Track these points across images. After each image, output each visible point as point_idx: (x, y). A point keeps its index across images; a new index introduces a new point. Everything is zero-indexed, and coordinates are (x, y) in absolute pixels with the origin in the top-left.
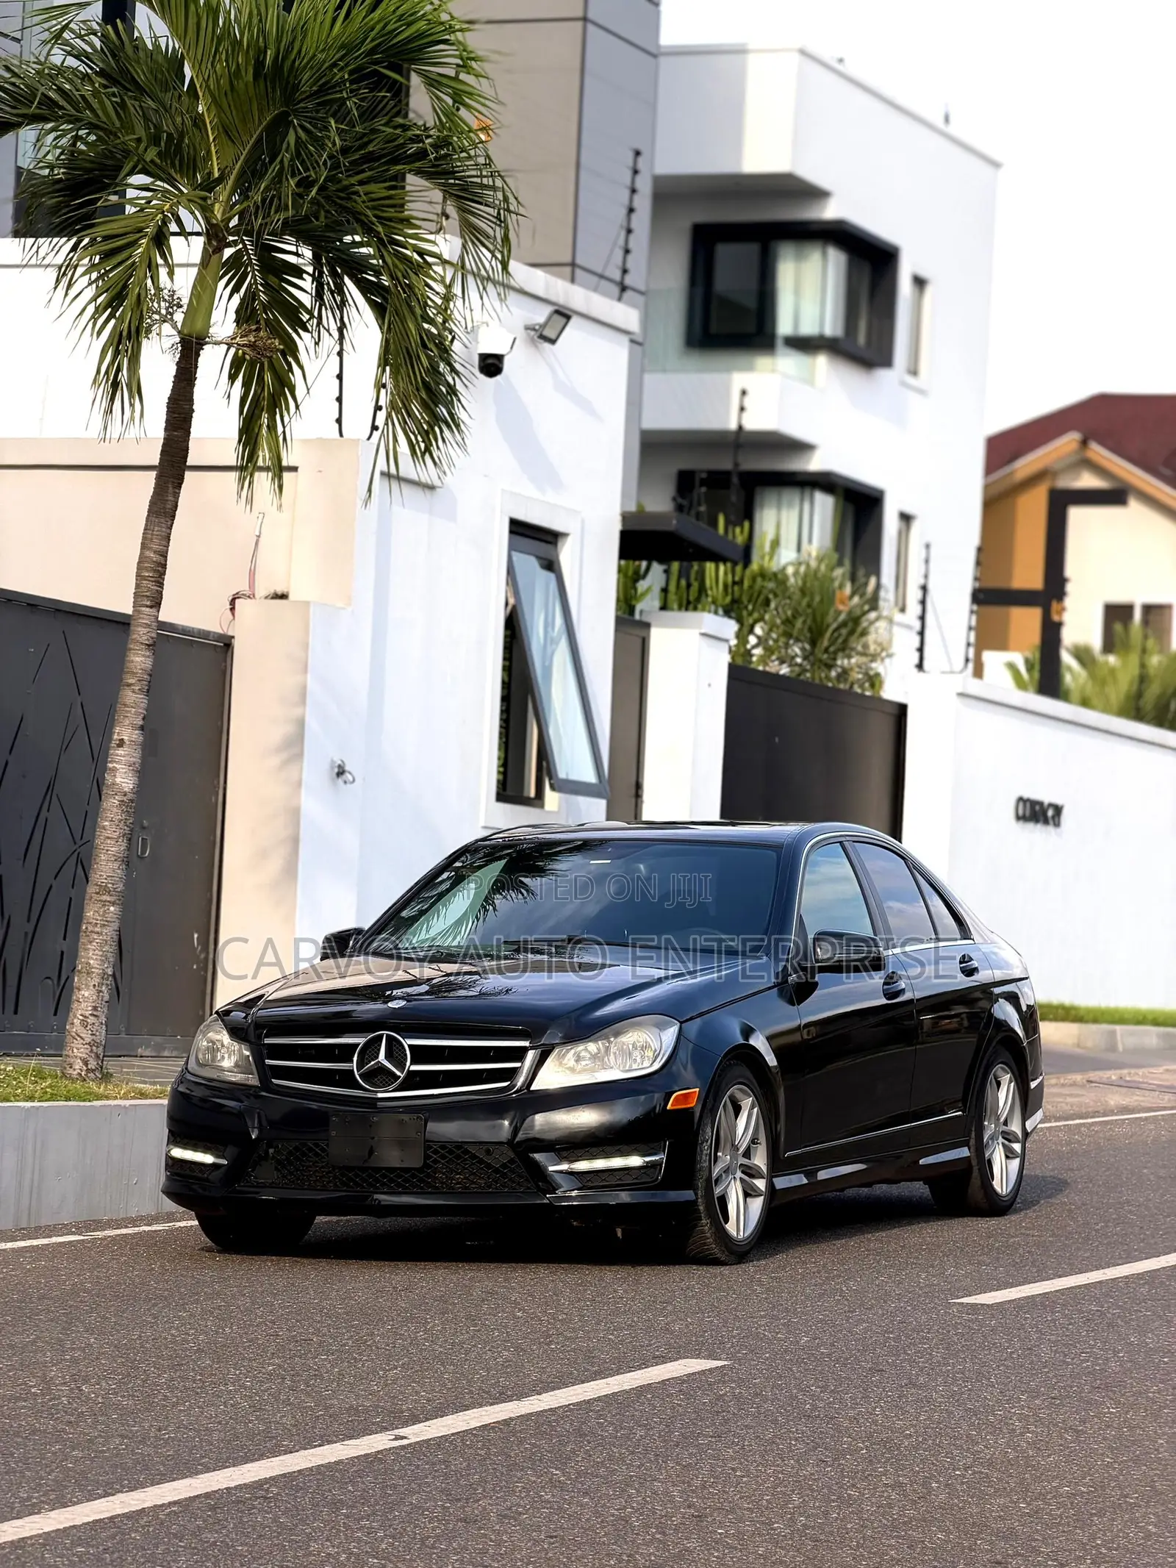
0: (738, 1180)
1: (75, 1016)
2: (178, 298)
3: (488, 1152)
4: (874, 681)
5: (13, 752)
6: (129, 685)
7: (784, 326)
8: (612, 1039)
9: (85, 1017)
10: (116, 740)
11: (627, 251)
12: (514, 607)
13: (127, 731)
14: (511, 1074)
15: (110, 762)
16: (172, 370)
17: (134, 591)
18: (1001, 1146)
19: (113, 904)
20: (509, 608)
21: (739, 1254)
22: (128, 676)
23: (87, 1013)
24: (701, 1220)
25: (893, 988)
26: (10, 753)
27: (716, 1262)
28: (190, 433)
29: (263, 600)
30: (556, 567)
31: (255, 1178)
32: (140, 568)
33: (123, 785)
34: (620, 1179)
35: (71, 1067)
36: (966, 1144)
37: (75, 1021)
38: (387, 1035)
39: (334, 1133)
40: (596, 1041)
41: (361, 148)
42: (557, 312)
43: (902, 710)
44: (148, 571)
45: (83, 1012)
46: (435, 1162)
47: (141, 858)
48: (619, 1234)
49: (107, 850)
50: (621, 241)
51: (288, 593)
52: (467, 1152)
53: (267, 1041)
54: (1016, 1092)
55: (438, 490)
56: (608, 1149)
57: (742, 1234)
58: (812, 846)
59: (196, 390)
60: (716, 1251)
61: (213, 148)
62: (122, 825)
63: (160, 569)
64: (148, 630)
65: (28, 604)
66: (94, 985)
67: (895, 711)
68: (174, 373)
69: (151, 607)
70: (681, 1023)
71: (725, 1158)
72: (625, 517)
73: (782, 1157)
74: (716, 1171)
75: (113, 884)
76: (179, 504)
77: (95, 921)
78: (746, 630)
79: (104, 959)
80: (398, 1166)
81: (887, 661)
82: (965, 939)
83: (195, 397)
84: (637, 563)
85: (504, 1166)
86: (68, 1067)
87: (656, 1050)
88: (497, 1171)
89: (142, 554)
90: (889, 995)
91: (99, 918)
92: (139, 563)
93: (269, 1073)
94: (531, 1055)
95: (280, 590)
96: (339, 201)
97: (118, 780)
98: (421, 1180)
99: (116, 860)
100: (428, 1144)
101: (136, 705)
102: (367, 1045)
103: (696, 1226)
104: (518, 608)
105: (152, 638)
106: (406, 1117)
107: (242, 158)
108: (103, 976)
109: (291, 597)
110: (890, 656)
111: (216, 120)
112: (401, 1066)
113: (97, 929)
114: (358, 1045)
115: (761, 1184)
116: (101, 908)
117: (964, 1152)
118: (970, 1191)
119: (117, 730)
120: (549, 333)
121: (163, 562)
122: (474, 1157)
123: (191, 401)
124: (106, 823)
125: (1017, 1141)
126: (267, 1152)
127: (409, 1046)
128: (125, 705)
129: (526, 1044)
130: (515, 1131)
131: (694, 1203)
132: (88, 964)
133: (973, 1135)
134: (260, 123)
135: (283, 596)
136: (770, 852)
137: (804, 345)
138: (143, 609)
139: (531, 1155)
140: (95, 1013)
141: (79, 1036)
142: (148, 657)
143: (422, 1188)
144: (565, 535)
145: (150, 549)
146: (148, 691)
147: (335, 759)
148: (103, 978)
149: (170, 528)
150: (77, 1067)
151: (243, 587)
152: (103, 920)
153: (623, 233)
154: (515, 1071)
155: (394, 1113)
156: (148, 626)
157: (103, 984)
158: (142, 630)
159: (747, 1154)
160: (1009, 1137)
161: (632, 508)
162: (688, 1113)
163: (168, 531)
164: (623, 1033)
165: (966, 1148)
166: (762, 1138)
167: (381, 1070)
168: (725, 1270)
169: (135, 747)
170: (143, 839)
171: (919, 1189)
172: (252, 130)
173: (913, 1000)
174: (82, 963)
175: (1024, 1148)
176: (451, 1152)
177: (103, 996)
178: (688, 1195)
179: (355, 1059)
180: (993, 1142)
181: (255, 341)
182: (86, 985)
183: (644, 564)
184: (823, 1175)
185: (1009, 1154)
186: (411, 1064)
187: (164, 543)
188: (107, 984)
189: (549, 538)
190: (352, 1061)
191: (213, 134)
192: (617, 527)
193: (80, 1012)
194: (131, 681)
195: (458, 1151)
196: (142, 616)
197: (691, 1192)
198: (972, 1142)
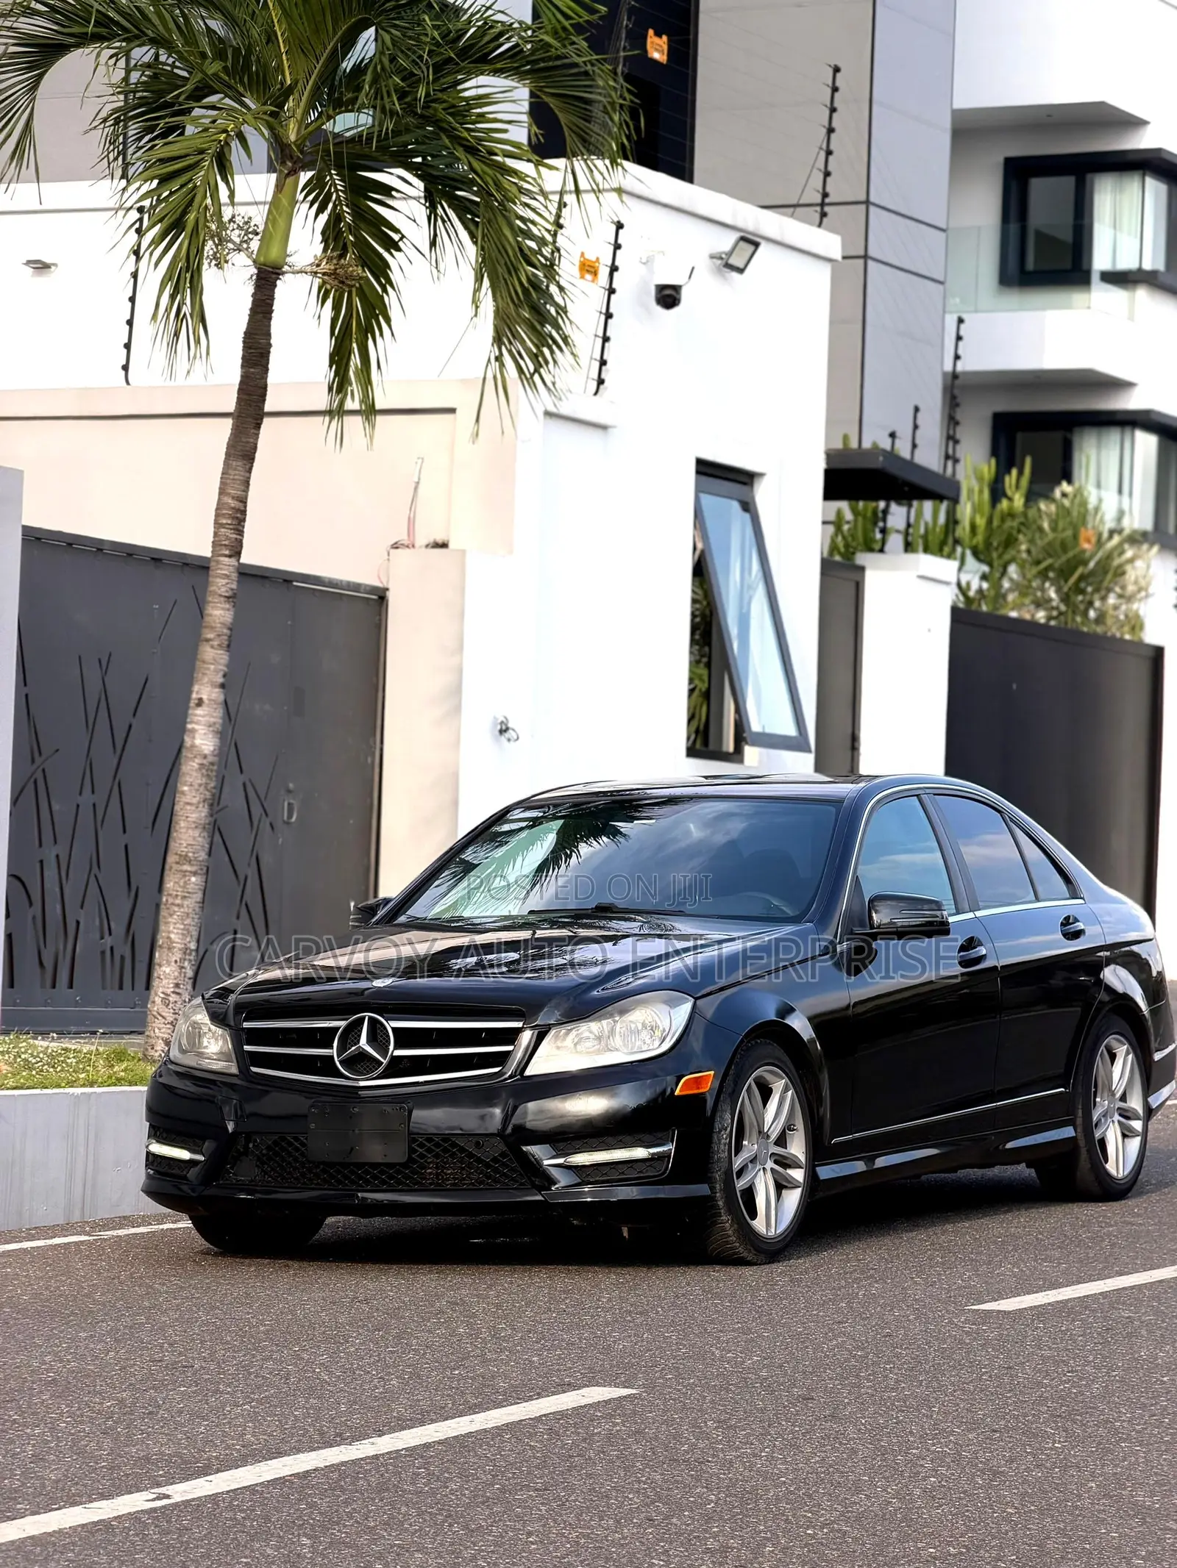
0: (769, 1171)
1: (156, 994)
2: (255, 225)
3: (478, 1145)
4: (1136, 624)
5: (138, 714)
6: (208, 640)
7: (1101, 260)
8: (617, 1018)
9: (167, 995)
10: (195, 699)
11: (827, 174)
12: (703, 552)
13: (207, 690)
14: (502, 1059)
15: (190, 723)
17: (212, 539)
18: (1116, 1124)
19: (195, 874)
20: (698, 553)
21: (771, 1252)
22: (206, 630)
23: (169, 991)
24: (721, 1216)
25: (973, 953)
26: (134, 715)
27: (741, 1262)
28: (267, 370)
29: (424, 549)
30: (751, 507)
31: (235, 1174)
32: (218, 515)
33: (203, 747)
34: (623, 1173)
35: (153, 1048)
36: (1071, 1123)
37: (157, 999)
38: (370, 1018)
39: (313, 1126)
40: (599, 1019)
42: (743, 239)
43: (1158, 653)
44: (225, 518)
45: (165, 990)
46: (422, 1156)
47: (288, 823)
48: (626, 1234)
49: (187, 817)
50: (821, 164)
51: (448, 541)
52: (454, 1145)
53: (246, 1025)
54: (1135, 1063)
55: (610, 430)
56: (610, 1140)
57: (773, 1230)
58: (879, 801)
59: (273, 323)
60: (742, 1250)
61: (285, 62)
62: (202, 789)
63: (239, 515)
64: (226, 581)
65: (153, 559)
66: (176, 962)
67: (1151, 653)
68: (250, 305)
69: (230, 556)
70: (696, 999)
71: (750, 1147)
72: (830, 455)
73: (825, 1144)
74: (738, 1163)
75: (194, 853)
76: (259, 446)
77: (175, 893)
78: (998, 570)
79: (187, 931)
80: (380, 1161)
81: (1147, 601)
82: (1073, 898)
83: (273, 331)
85: (495, 1160)
86: (150, 1048)
87: (664, 1030)
88: (487, 1165)
89: (219, 499)
90: (964, 963)
91: (180, 889)
92: (217, 509)
93: (248, 1061)
94: (526, 1037)
95: (440, 539)
97: (198, 742)
98: (407, 1177)
99: (196, 827)
100: (413, 1137)
101: (215, 662)
102: (348, 1030)
103: (715, 1223)
104: (707, 553)
105: (232, 589)
106: (388, 1108)
107: (316, 71)
108: (186, 951)
109: (451, 546)
110: (1149, 595)
111: (288, 32)
112: (383, 1049)
113: (178, 901)
114: (337, 1029)
115: (798, 1175)
116: (181, 878)
117: (1068, 1132)
118: (1078, 1173)
119: (196, 688)
120: (737, 261)
121: (243, 509)
122: (462, 1150)
123: (269, 334)
124: (185, 788)
125: (1138, 1118)
126: (246, 1147)
127: (394, 1029)
128: (204, 662)
129: (519, 1025)
130: (507, 1118)
131: (710, 1199)
132: (169, 938)
133: (1079, 1112)
134: (335, 33)
135: (444, 545)
136: (829, 808)
137: (1118, 278)
138: (222, 559)
139: (524, 1148)
140: (177, 990)
141: (160, 1015)
142: (228, 610)
143: (407, 1185)
144: (761, 475)
145: (228, 494)
146: (229, 646)
147: (497, 716)
148: (185, 953)
149: (250, 471)
150: (160, 1048)
151: (402, 536)
152: (183, 892)
153: (823, 154)
154: (507, 1055)
155: (376, 1102)
156: (227, 576)
157: (185, 960)
158: (221, 582)
159: (781, 1141)
160: (1126, 1114)
161: (839, 445)
162: (700, 1099)
163: (247, 475)
164: (630, 1011)
165: (1071, 1128)
166: (799, 1124)
167: (363, 1055)
168: (747, 1271)
169: (215, 706)
170: (289, 804)
171: (1022, 1171)
172: (326, 42)
173: (996, 967)
174: (162, 937)
175: (1146, 1127)
176: (437, 1145)
177: (185, 973)
178: (702, 1189)
179: (335, 1044)
180: (1106, 1120)
181: (335, 269)
182: (167, 961)
184: (881, 1162)
185: (1127, 1134)
186: (396, 1048)
187: (242, 488)
188: (189, 960)
189: (743, 478)
190: (331, 1047)
191: (284, 46)
192: (821, 465)
193: (161, 990)
194: (210, 636)
195: (444, 1144)
196: (221, 566)
197: (706, 1186)
198: (1079, 1121)
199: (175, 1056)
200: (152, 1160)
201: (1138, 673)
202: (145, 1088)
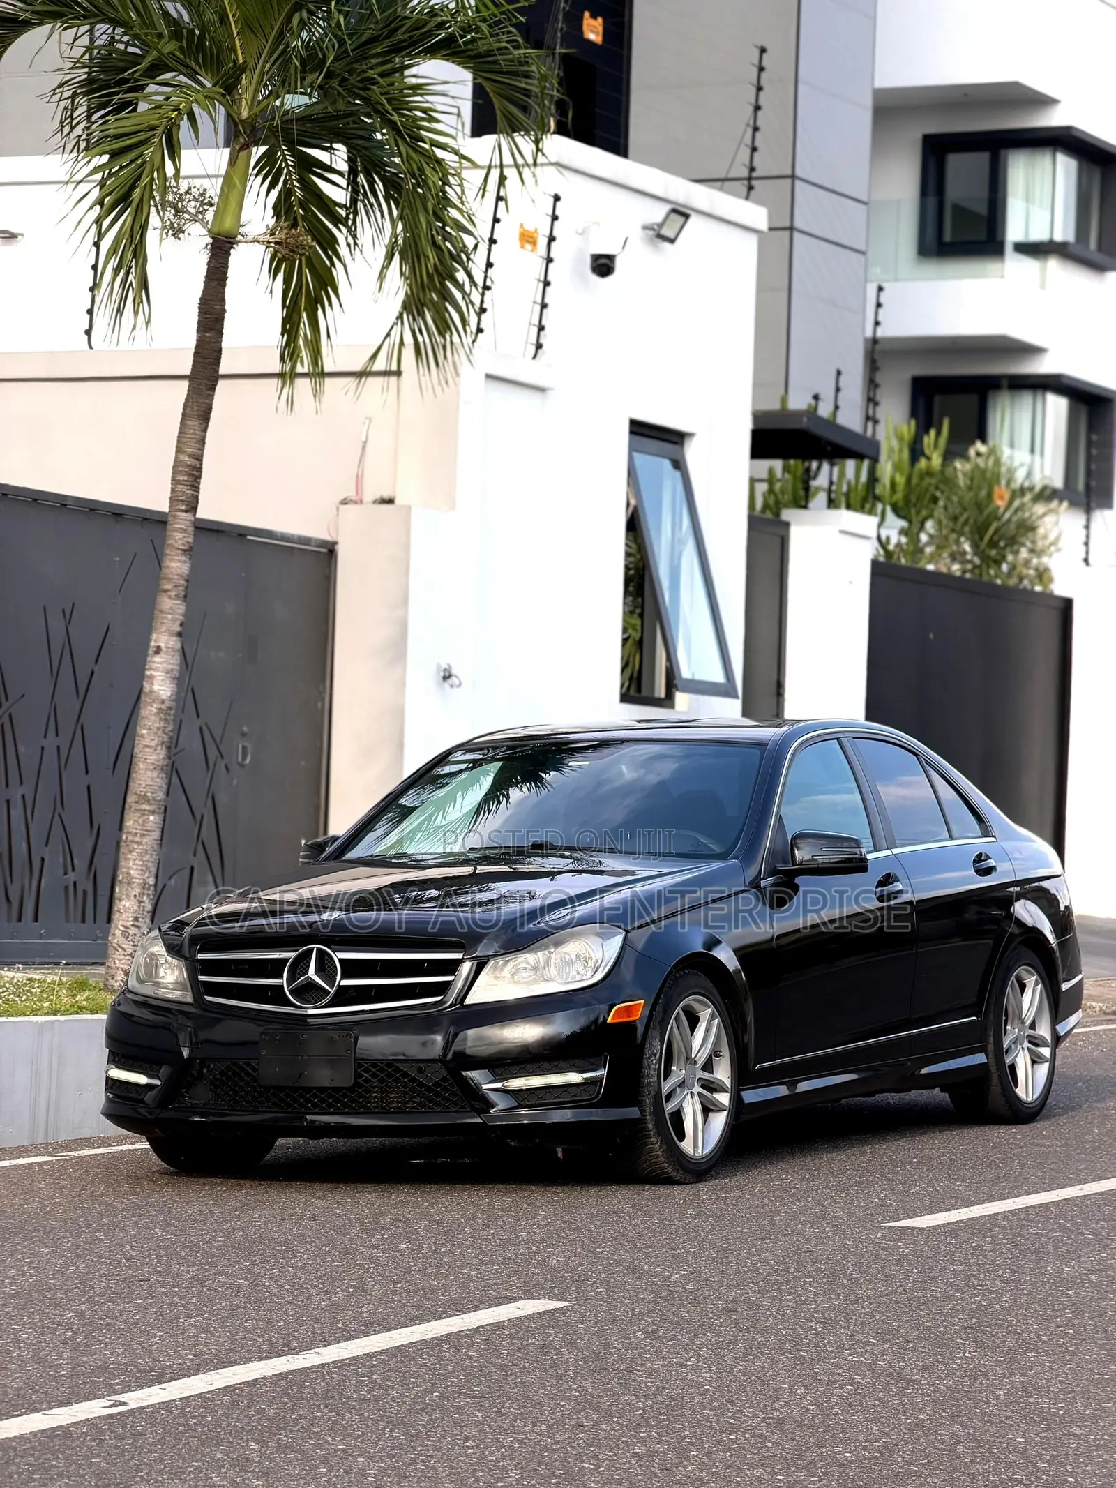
0: (696, 1095)
1: (117, 928)
2: (210, 197)
3: (420, 1070)
4: (1043, 575)
5: (99, 661)
6: (166, 591)
7: (1014, 232)
8: (552, 950)
9: (127, 928)
10: (154, 647)
11: (754, 149)
12: (636, 508)
13: (164, 639)
14: (443, 988)
15: (149, 669)
16: (203, 270)
17: (169, 495)
18: (1026, 1050)
19: (153, 812)
20: (631, 508)
21: (698, 1172)
22: (164, 582)
23: (129, 924)
24: (651, 1138)
25: (890, 889)
26: (97, 662)
27: (669, 1181)
28: (222, 334)
29: (371, 505)
30: (682, 465)
31: (189, 1098)
32: (175, 472)
33: (161, 692)
34: (557, 1097)
35: (113, 979)
36: (983, 1049)
37: (117, 932)
38: (318, 949)
39: (264, 1052)
40: (536, 951)
41: (388, 37)
42: (674, 211)
43: (1067, 605)
44: (183, 475)
45: (124, 923)
46: (367, 1081)
47: (242, 765)
48: (560, 1155)
49: (146, 759)
50: (748, 139)
51: (394, 497)
52: (398, 1070)
53: (200, 956)
54: (1043, 990)
55: (548, 392)
56: (545, 1065)
57: (700, 1151)
58: (801, 744)
59: (227, 289)
60: (669, 1169)
61: (237, 42)
62: (160, 733)
63: (195, 473)
64: (184, 535)
65: (113, 514)
66: (136, 896)
67: (1060, 605)
68: (205, 273)
69: (186, 511)
70: (627, 932)
71: (678, 1072)
72: (757, 416)
73: (751, 1069)
74: (666, 1087)
75: (152, 793)
77: (134, 831)
78: (916, 525)
79: (146, 867)
80: (328, 1085)
81: (1056, 555)
82: (985, 837)
84: (807, 464)
85: (437, 1084)
86: (110, 978)
87: (597, 961)
88: (429, 1090)
89: (176, 457)
90: (881, 898)
91: (139, 827)
92: (174, 467)
93: (202, 989)
94: (466, 968)
95: (386, 495)
96: (358, 91)
97: (156, 687)
98: (353, 1101)
99: (155, 769)
100: (359, 1063)
101: (172, 611)
102: (297, 960)
103: (646, 1144)
104: (640, 509)
105: (188, 543)
106: (335, 1035)
107: (266, 51)
108: (144, 886)
109: (397, 501)
110: (1058, 550)
111: (238, 14)
112: (331, 979)
113: (137, 839)
114: (287, 960)
115: (724, 1099)
116: (140, 817)
117: (980, 1058)
118: (990, 1097)
119: (154, 636)
120: (668, 232)
121: (199, 466)
122: (405, 1075)
123: (223, 301)
124: (144, 732)
125: (1046, 1045)
126: (201, 1072)
127: (340, 960)
128: (162, 611)
129: (459, 956)
130: (447, 1046)
131: (641, 1122)
132: (128, 873)
133: (991, 1039)
134: (280, 14)
135: (390, 501)
136: (754, 750)
137: (1031, 249)
138: (179, 513)
139: (464, 1073)
140: (136, 924)
141: (120, 947)
142: (185, 562)
143: (353, 1108)
144: (691, 435)
145: (184, 452)
146: (185, 596)
147: (441, 664)
148: (144, 888)
149: (205, 430)
150: (119, 978)
151: (351, 494)
152: (142, 830)
153: (750, 131)
154: (449, 983)
155: (323, 1030)
156: (183, 531)
157: (144, 894)
158: (179, 535)
159: (708, 1066)
160: (1035, 1042)
162: (630, 1026)
163: (203, 434)
164: (565, 943)
165: (983, 1055)
166: (725, 1050)
167: (311, 985)
168: (676, 1190)
169: (172, 653)
170: (243, 747)
171: (936, 1095)
172: (273, 23)
174: (123, 873)
175: (1053, 1054)
176: (382, 1070)
177: (144, 907)
178: (633, 1112)
179: (285, 975)
180: (1016, 1047)
181: (287, 239)
182: (127, 895)
183: (814, 464)
184: (803, 1087)
185: (1036, 1060)
186: (342, 978)
187: (198, 446)
188: (148, 894)
189: (674, 438)
190: (281, 977)
191: (236, 27)
193: (121, 923)
194: (168, 587)
195: (389, 1069)
196: (178, 521)
197: (636, 1109)
198: (991, 1047)
199: (133, 986)
200: (112, 1084)
201: (1048, 623)
202: (105, 1017)
